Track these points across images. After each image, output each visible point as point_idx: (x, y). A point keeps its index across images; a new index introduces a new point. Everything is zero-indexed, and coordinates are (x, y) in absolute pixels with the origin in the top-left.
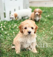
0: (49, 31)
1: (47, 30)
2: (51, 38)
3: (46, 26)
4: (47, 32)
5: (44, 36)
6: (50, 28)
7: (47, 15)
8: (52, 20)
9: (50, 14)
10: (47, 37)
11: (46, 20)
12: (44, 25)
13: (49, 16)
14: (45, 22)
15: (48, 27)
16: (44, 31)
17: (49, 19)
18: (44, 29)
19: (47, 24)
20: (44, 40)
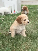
0: (34, 21)
1: (33, 21)
2: (36, 26)
3: (32, 18)
4: (33, 22)
5: (31, 25)
6: (35, 20)
7: (33, 10)
8: (36, 14)
9: (35, 10)
10: (33, 26)
11: (32, 14)
12: (31, 17)
13: (34, 11)
14: (31, 16)
15: (34, 19)
16: (31, 21)
17: (35, 13)
18: (31, 20)
19: (33, 17)
20: (31, 28)
